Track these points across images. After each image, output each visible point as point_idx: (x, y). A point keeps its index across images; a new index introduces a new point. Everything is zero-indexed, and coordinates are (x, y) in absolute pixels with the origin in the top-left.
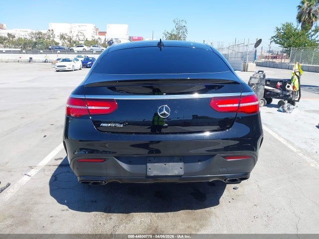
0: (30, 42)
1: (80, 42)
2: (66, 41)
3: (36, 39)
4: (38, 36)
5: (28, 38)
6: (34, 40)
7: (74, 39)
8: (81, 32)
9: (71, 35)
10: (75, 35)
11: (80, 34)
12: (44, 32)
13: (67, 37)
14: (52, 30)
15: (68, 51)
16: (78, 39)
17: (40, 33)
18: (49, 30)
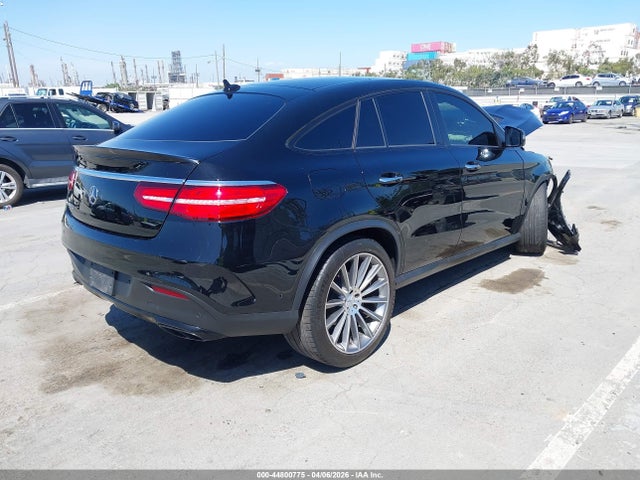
0: (489, 72)
1: (591, 67)
2: (559, 66)
3: (501, 66)
4: (505, 61)
5: (488, 65)
6: (497, 69)
7: (577, 62)
8: (597, 44)
9: (573, 54)
10: (581, 53)
11: (593, 49)
12: (518, 51)
13: (562, 57)
14: (536, 46)
15: (541, 88)
16: (585, 62)
17: (511, 55)
18: (529, 48)
